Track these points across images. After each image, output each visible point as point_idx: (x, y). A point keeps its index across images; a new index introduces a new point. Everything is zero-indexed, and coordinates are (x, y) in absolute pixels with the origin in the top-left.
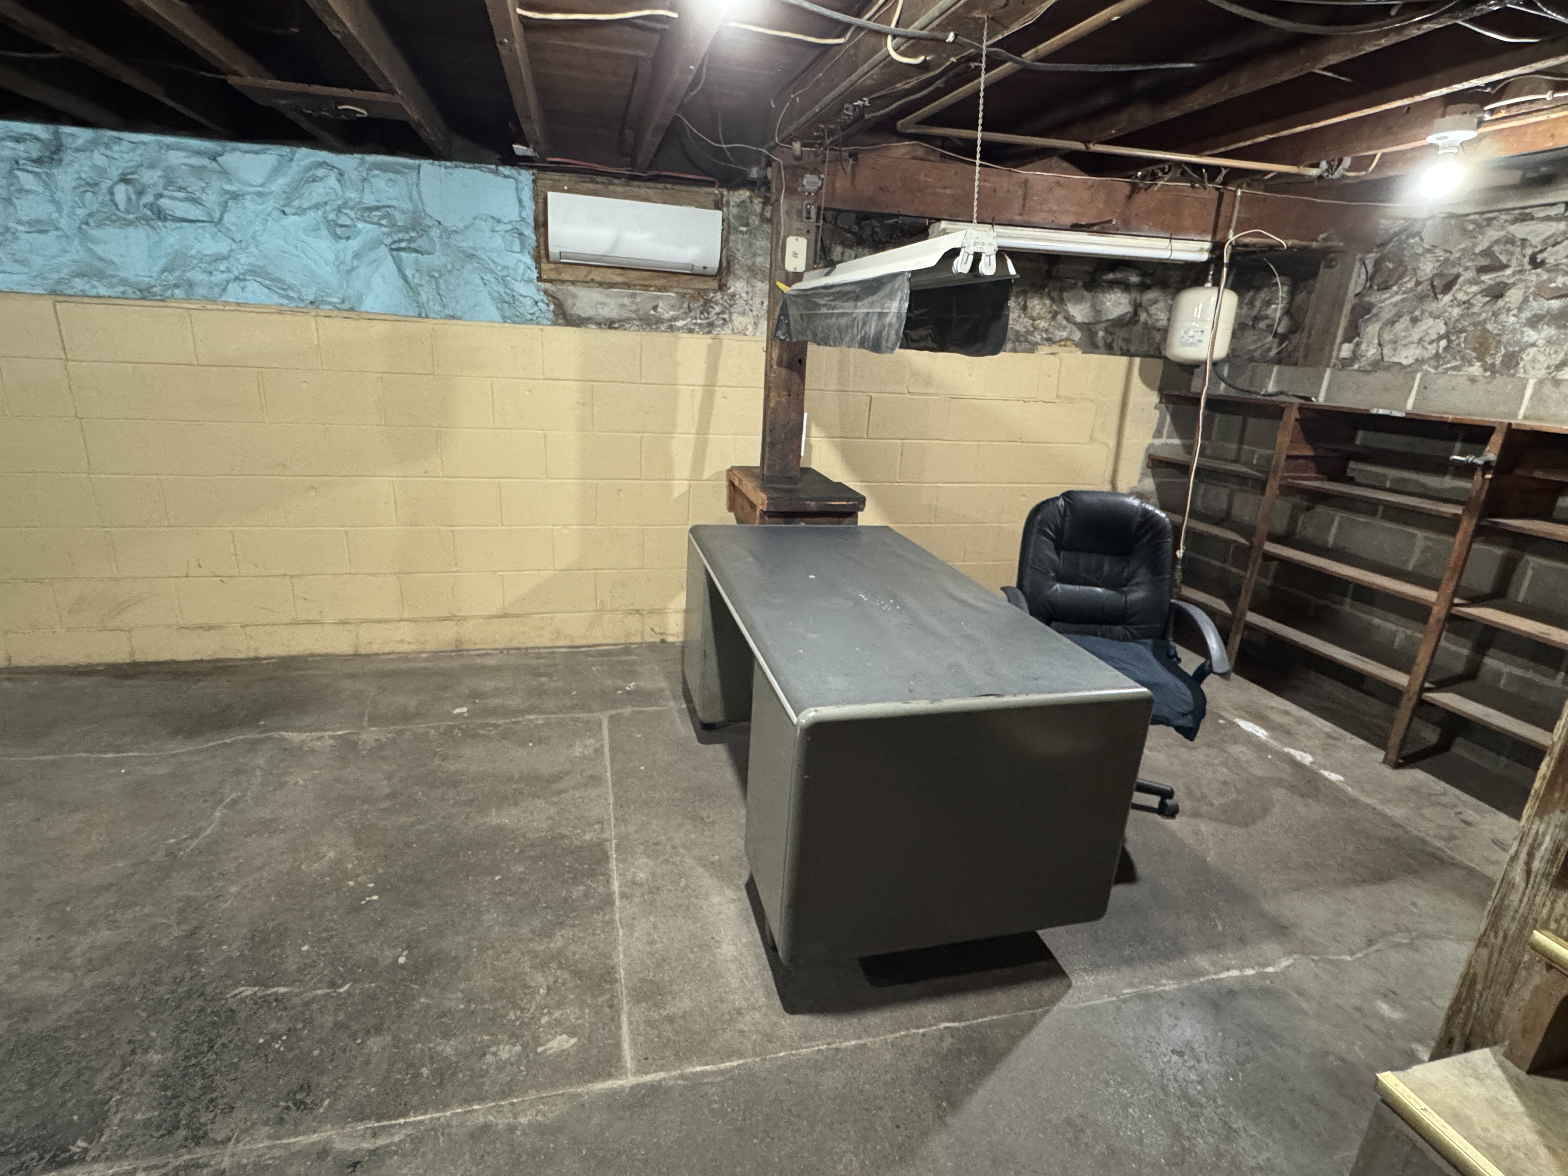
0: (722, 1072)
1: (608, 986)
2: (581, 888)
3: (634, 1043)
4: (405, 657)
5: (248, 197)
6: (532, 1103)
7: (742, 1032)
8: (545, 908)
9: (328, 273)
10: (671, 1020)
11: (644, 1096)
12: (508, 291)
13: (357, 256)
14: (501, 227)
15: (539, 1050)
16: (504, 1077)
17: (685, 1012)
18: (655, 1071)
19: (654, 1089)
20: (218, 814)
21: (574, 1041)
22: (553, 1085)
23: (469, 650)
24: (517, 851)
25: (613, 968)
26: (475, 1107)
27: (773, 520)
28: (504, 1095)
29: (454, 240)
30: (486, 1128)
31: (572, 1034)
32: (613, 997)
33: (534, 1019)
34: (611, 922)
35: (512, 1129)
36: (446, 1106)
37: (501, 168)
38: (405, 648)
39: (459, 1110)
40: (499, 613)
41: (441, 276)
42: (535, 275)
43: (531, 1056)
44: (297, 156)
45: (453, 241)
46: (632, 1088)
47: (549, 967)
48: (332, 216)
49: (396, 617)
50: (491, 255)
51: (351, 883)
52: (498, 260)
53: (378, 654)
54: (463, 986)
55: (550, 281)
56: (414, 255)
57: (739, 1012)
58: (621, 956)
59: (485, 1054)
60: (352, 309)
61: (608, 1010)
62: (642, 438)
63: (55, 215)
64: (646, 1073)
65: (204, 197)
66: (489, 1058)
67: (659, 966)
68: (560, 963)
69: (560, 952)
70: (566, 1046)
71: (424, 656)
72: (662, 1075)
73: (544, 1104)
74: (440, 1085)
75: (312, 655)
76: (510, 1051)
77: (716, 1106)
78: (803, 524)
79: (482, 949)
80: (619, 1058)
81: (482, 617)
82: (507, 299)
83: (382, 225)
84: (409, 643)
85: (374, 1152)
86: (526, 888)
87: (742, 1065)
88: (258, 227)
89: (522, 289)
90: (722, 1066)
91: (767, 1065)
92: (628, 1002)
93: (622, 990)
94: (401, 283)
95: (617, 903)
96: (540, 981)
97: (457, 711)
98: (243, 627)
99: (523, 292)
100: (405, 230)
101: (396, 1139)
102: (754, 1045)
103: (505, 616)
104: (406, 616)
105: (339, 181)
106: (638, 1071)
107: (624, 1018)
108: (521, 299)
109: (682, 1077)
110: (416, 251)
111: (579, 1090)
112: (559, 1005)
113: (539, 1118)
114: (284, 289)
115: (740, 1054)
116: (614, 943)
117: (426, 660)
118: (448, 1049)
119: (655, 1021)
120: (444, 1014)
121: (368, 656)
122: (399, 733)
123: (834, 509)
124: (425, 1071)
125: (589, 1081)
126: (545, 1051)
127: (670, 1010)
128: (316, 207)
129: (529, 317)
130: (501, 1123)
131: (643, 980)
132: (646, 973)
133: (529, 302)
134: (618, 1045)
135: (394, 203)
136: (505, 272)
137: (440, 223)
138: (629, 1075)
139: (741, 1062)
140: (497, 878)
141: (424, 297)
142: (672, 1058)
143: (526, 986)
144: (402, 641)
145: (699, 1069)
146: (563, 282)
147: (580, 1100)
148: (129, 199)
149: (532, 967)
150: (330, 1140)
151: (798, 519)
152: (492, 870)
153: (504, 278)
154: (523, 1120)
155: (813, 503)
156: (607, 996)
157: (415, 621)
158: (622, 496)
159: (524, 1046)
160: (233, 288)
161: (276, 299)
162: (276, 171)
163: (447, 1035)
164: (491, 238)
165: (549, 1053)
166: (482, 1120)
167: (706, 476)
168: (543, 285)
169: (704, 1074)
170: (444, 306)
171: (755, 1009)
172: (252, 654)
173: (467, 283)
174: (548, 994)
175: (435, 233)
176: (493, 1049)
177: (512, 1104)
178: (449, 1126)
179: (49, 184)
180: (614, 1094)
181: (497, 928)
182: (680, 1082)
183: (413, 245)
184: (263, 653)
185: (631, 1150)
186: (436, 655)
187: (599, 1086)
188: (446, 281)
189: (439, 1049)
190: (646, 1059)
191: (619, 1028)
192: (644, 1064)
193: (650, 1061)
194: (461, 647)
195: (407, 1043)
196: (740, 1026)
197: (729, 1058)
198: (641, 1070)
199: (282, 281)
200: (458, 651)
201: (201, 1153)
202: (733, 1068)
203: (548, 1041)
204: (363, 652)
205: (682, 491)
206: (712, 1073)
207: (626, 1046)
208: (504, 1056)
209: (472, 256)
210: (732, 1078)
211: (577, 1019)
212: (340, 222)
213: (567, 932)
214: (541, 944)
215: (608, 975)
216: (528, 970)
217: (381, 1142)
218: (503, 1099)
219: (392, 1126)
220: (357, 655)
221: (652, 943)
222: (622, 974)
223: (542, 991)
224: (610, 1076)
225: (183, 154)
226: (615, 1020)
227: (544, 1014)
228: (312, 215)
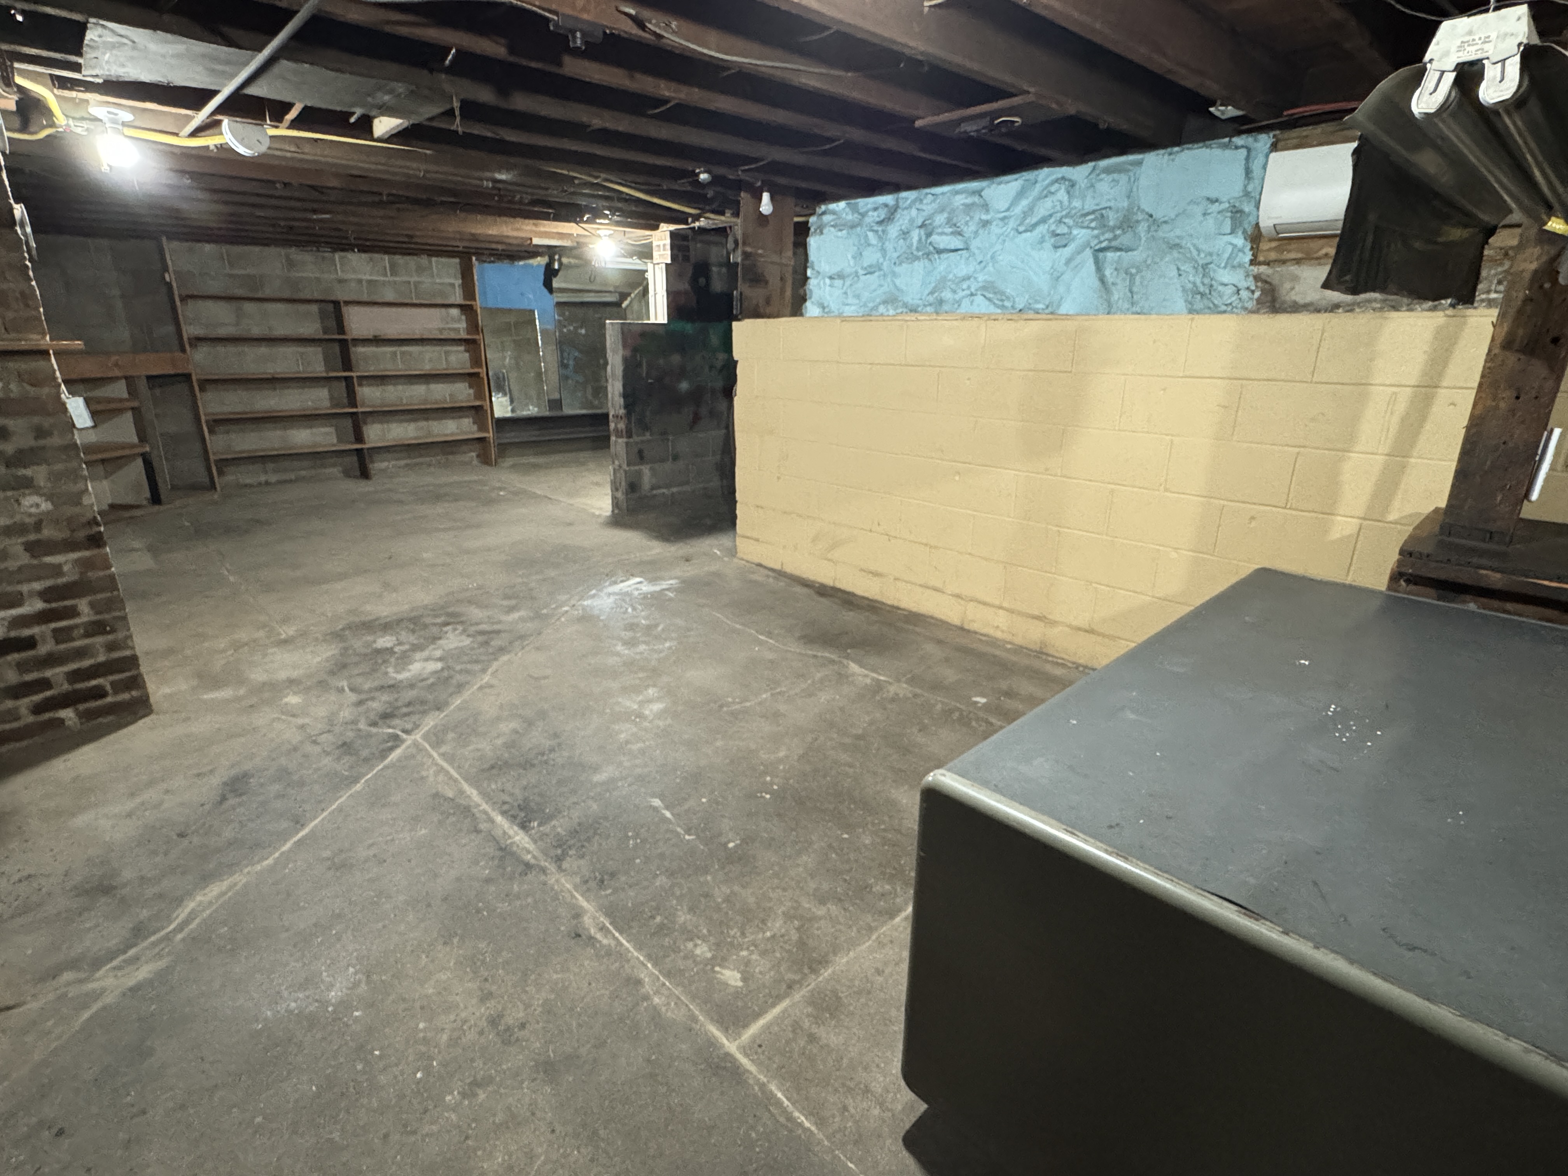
0: (790, 1118)
1: (806, 971)
2: (888, 887)
3: (768, 1027)
4: (993, 642)
5: (995, 223)
6: (671, 995)
7: (845, 1108)
8: (845, 880)
9: (1042, 282)
10: (812, 1038)
11: (725, 1068)
12: (1207, 281)
13: (1068, 261)
14: (1216, 207)
15: (717, 969)
16: (681, 964)
17: (828, 1046)
18: (752, 1061)
19: (736, 1073)
20: (764, 696)
21: (740, 984)
22: (694, 997)
23: (1047, 655)
24: (883, 827)
25: (827, 962)
26: (649, 965)
27: (1412, 587)
28: (668, 975)
29: (1164, 232)
30: (639, 982)
31: (744, 979)
32: (799, 982)
33: (740, 947)
34: (871, 929)
35: (646, 998)
36: (640, 949)
37: (1235, 139)
38: (999, 635)
39: (642, 958)
40: (1087, 627)
41: (1138, 272)
42: (1248, 256)
43: (709, 967)
44: (1040, 178)
45: (1160, 234)
46: (728, 1055)
47: (792, 922)
48: (1053, 227)
49: (997, 603)
50: (1195, 241)
51: (768, 779)
52: (1203, 246)
53: (976, 633)
54: (736, 888)
55: (1267, 264)
56: (1118, 254)
57: (867, 1090)
58: (845, 960)
59: (691, 940)
60: (1052, 313)
61: (784, 987)
62: (1298, 453)
63: (881, 260)
64: (746, 1055)
65: (965, 229)
66: (690, 945)
67: (859, 993)
68: (803, 926)
69: (814, 919)
70: (732, 982)
71: (1009, 646)
72: (753, 1068)
73: (676, 1004)
74: (654, 934)
75: (932, 617)
76: (703, 953)
77: (754, 1135)
78: (1472, 606)
79: (776, 875)
80: (746, 1026)
81: (1070, 626)
82: (1202, 289)
83: (1093, 229)
84: (1003, 631)
85: (591, 938)
86: (852, 856)
87: (811, 1132)
88: (998, 247)
89: (1225, 276)
90: (796, 1114)
91: (828, 1158)
92: (803, 996)
93: (813, 983)
94: (1097, 283)
95: (898, 920)
96: (777, 925)
97: (978, 699)
98: (896, 579)
99: (1225, 281)
100: (1112, 229)
101: (605, 942)
102: (840, 1130)
103: (1091, 631)
104: (1005, 605)
105: (1068, 193)
106: (744, 1047)
107: (785, 1004)
108: (1220, 288)
109: (762, 1086)
110: (1120, 250)
111: (701, 1018)
112: (764, 953)
113: (664, 1009)
114: (1002, 300)
115: (821, 1122)
116: (853, 943)
117: (1008, 650)
118: (683, 917)
119: (801, 1028)
120: (706, 895)
121: (969, 631)
122: (915, 696)
123: (1544, 594)
124: (658, 919)
125: (712, 1019)
126: (718, 972)
127: (820, 1032)
128: (1043, 220)
129: (1224, 308)
130: (648, 988)
131: (835, 992)
132: (844, 989)
133: (1230, 290)
134: (758, 1016)
135: (1112, 204)
136: (1209, 259)
137: (1151, 216)
138: (737, 1042)
139: (813, 1128)
140: (846, 836)
141: (1116, 296)
142: (775, 1066)
143: (764, 922)
144: (998, 627)
145: (779, 1095)
146: (1284, 262)
147: (694, 1025)
148: (920, 240)
149: (784, 913)
150: (585, 911)
151: (1468, 597)
152: (849, 827)
153: (1205, 266)
154: (656, 1000)
155: (1498, 576)
156: (797, 977)
157: (1011, 611)
158: (1253, 524)
159: (714, 958)
160: (966, 302)
161: (992, 309)
162: (1021, 194)
163: (692, 910)
164: (1201, 222)
165: (719, 976)
166: (642, 976)
167: (1391, 517)
168: (1255, 269)
169: (779, 1103)
170: (1133, 304)
171: (881, 1105)
172: (896, 604)
173: (1163, 276)
174: (768, 939)
175: (1142, 228)
176: (699, 942)
177: (664, 984)
178: (628, 961)
179: (882, 237)
180: (712, 1043)
181: (801, 869)
182: (756, 1088)
183: (1114, 244)
184: (903, 605)
185: (674, 1090)
186: (1019, 650)
187: (714, 1030)
188: (1142, 277)
189: (680, 913)
190: (760, 1046)
191: (774, 1005)
192: (753, 1049)
193: (760, 1050)
194: (1044, 650)
195: (673, 894)
196: (850, 1102)
197: (810, 1114)
198: (744, 1050)
199: (1003, 293)
200: (1040, 653)
201: (552, 867)
202: (801, 1125)
203: (728, 968)
204: (966, 627)
205: (1347, 532)
206: (784, 1111)
207: (762, 1022)
208: (698, 951)
209: (1177, 246)
210: (790, 1131)
211: (761, 973)
212: (1058, 232)
213: (833, 909)
214: (809, 902)
215: (816, 964)
216: (780, 912)
217: (599, 936)
218: (664, 976)
219: (610, 932)
220: (962, 629)
221: (879, 972)
222: (826, 973)
223: (768, 934)
224: (726, 1030)
225: (964, 196)
226: (779, 998)
227: (748, 949)
228: (1042, 229)
